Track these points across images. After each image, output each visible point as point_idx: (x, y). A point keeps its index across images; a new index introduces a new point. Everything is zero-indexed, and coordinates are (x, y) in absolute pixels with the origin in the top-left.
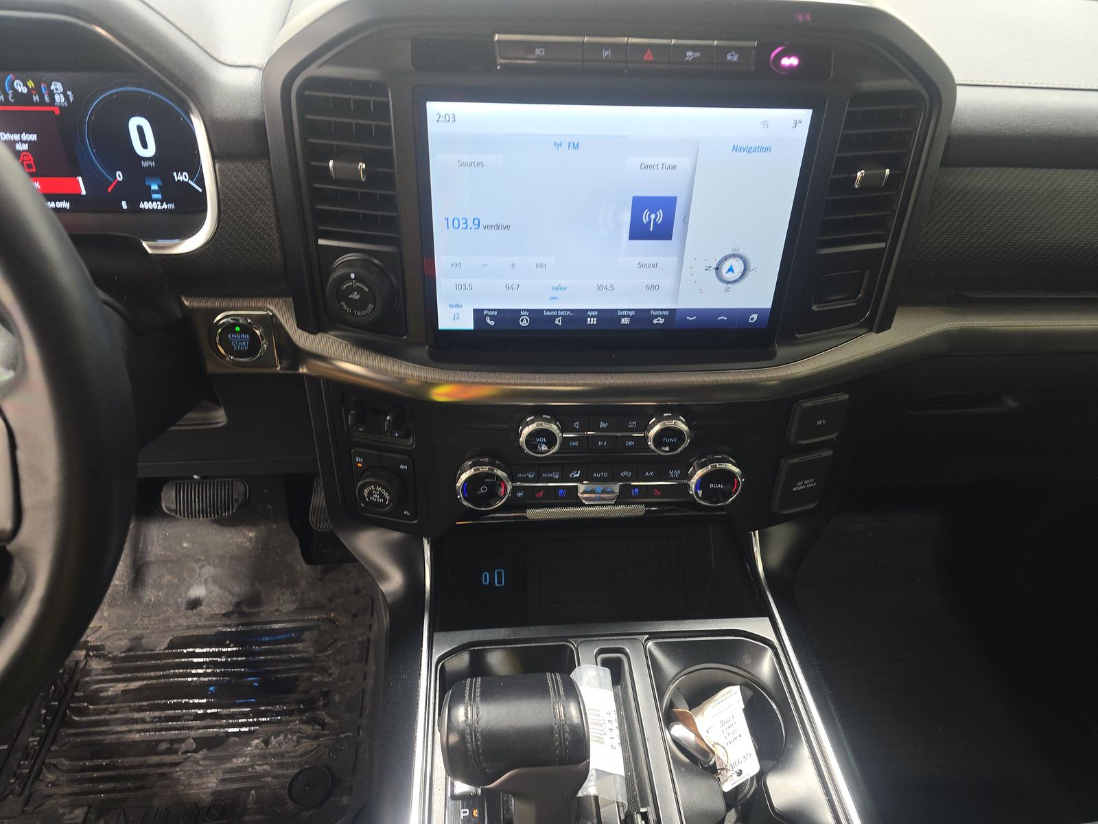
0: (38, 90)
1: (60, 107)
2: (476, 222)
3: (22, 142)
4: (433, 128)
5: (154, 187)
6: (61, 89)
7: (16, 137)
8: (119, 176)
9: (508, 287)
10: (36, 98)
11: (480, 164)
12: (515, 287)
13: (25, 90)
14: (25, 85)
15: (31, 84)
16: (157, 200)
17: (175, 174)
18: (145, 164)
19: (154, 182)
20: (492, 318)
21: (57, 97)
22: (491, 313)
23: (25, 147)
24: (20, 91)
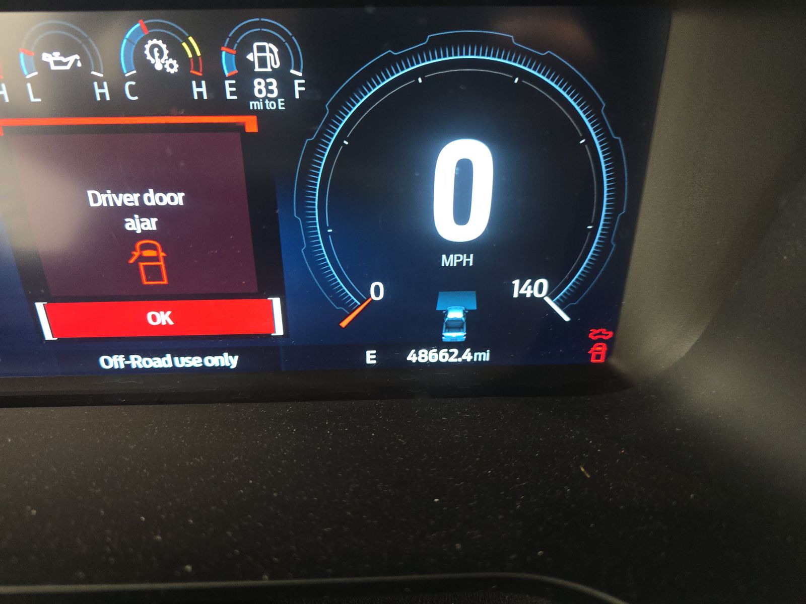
1: (263, 115)
3: (144, 211)
5: (455, 314)
6: (273, 60)
7: (131, 199)
8: (377, 291)
10: (200, 89)
13: (172, 67)
14: (176, 52)
15: (192, 47)
16: (451, 344)
17: (516, 283)
18: (451, 260)
19: (458, 303)
21: (259, 85)
23: (151, 224)
24: (159, 67)
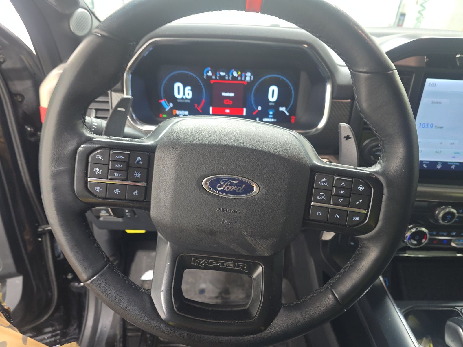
0: (241, 76)
1: (247, 82)
2: (432, 125)
4: (426, 88)
5: (271, 113)
8: (260, 108)
9: (437, 152)
10: (239, 78)
11: (440, 103)
12: (439, 152)
14: (237, 73)
15: (239, 73)
16: (270, 118)
17: (280, 108)
18: (270, 104)
19: (271, 111)
20: (426, 164)
22: (426, 162)
24: (235, 75)
